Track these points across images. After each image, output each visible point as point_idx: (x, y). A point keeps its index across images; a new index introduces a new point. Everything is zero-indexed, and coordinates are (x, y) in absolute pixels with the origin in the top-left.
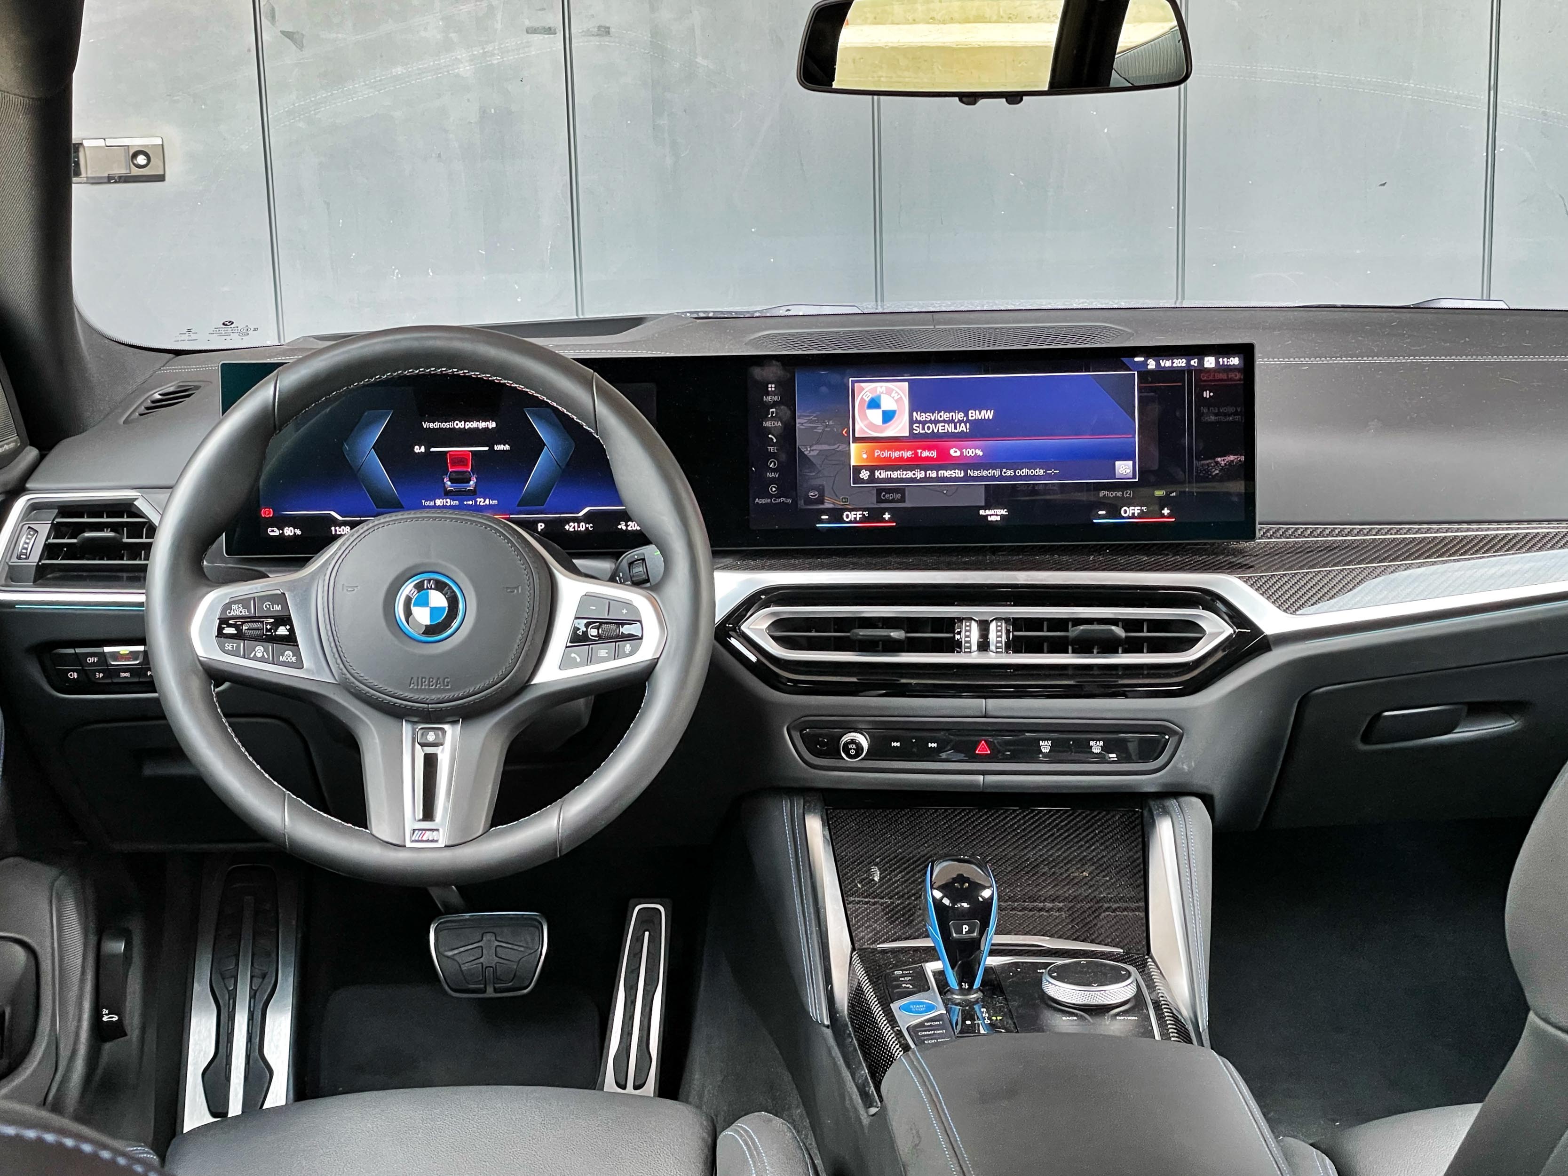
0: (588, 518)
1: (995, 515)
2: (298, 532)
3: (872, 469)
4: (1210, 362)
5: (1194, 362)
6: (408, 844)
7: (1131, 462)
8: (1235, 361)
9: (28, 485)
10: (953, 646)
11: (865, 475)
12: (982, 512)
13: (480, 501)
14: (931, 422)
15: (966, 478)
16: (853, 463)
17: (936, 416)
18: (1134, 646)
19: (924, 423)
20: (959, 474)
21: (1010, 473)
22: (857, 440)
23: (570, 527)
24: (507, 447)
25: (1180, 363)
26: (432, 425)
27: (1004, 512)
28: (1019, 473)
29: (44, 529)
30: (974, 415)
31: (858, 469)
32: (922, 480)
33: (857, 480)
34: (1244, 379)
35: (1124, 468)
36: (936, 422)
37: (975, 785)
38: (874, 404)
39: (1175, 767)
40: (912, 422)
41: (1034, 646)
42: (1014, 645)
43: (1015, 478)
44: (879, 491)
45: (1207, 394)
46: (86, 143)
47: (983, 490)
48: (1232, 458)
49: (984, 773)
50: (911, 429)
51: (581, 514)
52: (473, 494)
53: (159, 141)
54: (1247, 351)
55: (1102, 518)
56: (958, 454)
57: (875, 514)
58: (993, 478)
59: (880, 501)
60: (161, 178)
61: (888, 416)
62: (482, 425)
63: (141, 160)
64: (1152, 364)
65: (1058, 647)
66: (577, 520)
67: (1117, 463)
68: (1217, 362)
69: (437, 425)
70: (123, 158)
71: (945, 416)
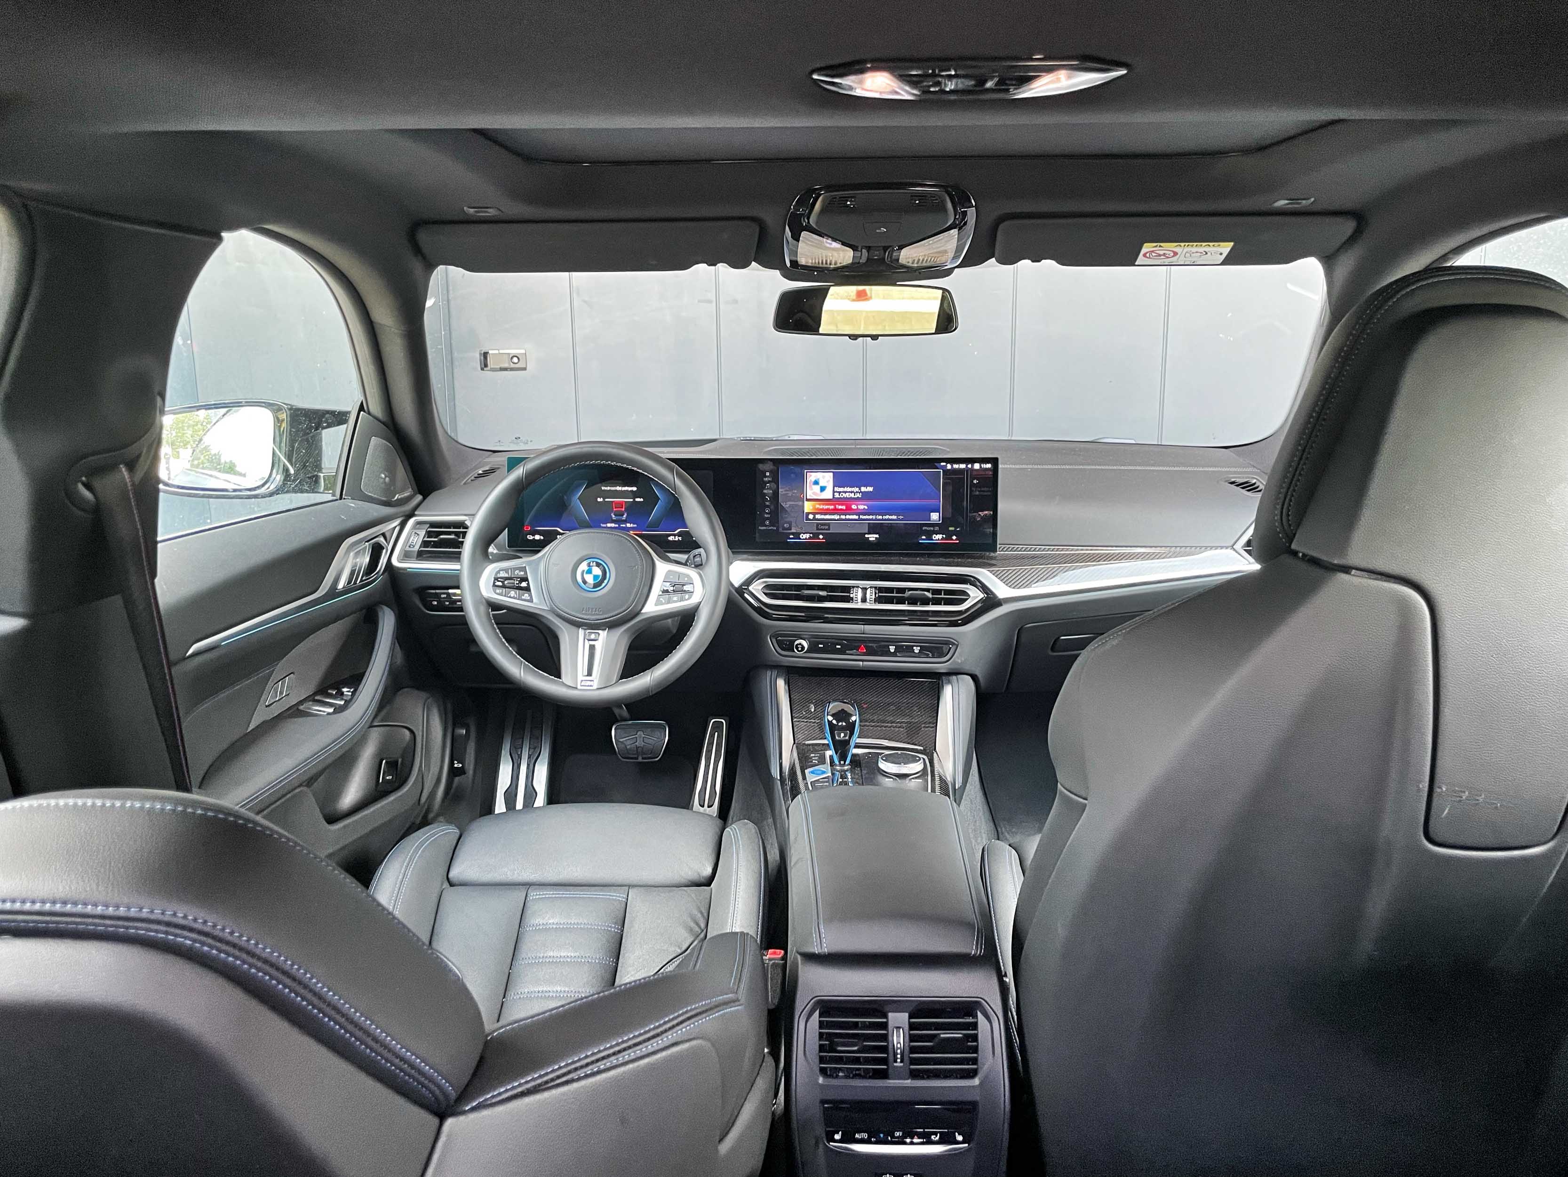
0: (679, 535)
1: (872, 537)
2: (542, 538)
3: (814, 514)
4: (977, 466)
5: (970, 466)
6: (579, 687)
7: (938, 514)
8: (989, 466)
9: (416, 513)
10: (848, 600)
11: (811, 517)
12: (867, 536)
13: (628, 525)
14: (843, 492)
15: (859, 519)
16: (806, 511)
17: (846, 489)
18: (937, 602)
19: (840, 492)
20: (856, 517)
21: (880, 517)
22: (808, 500)
23: (671, 538)
24: (642, 500)
25: (963, 466)
26: (606, 488)
27: (877, 536)
28: (884, 517)
29: (422, 533)
30: (863, 489)
31: (808, 514)
32: (838, 520)
33: (808, 519)
34: (993, 475)
35: (935, 516)
36: (845, 492)
37: (859, 666)
38: (816, 483)
39: (954, 661)
40: (834, 492)
41: (890, 601)
42: (879, 600)
43: (882, 520)
44: (818, 524)
45: (975, 481)
46: (490, 352)
47: (867, 524)
48: (986, 512)
49: (863, 661)
50: (834, 495)
51: (676, 532)
52: (625, 522)
53: (523, 351)
54: (995, 461)
55: (923, 539)
56: (856, 508)
57: (816, 536)
58: (872, 520)
59: (818, 529)
60: (525, 369)
61: (823, 489)
62: (630, 489)
63: (515, 360)
64: (949, 467)
65: (901, 601)
66: (675, 535)
67: (932, 514)
68: (981, 467)
69: (609, 488)
70: (506, 358)
71: (849, 489)
